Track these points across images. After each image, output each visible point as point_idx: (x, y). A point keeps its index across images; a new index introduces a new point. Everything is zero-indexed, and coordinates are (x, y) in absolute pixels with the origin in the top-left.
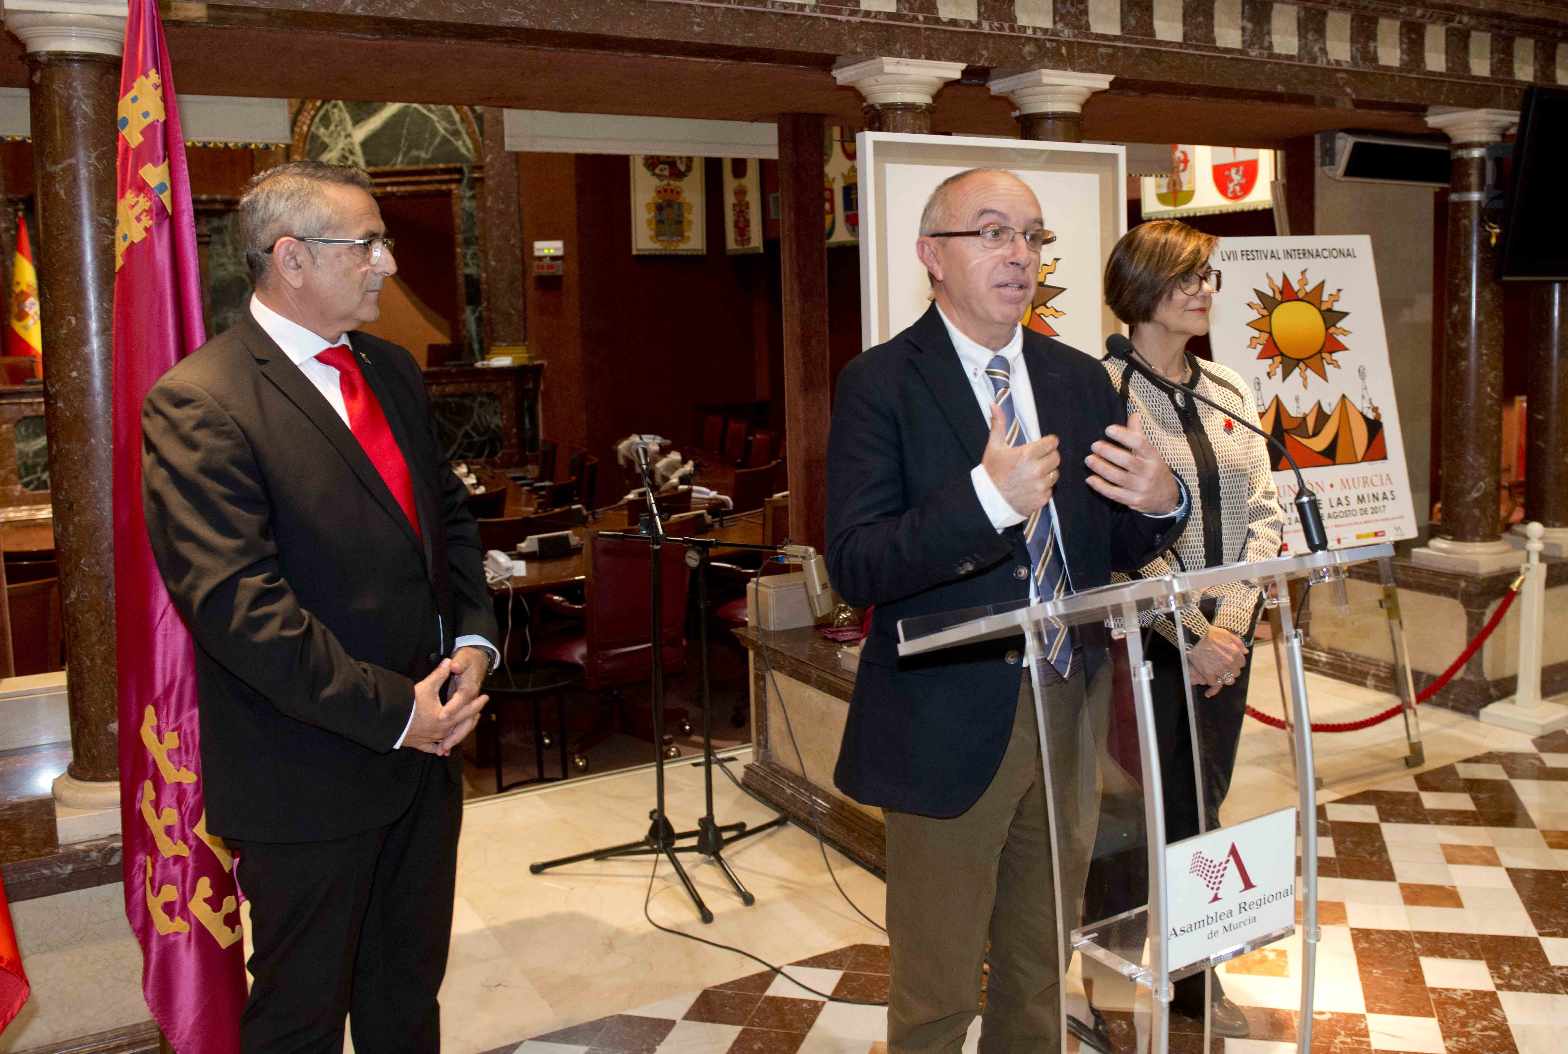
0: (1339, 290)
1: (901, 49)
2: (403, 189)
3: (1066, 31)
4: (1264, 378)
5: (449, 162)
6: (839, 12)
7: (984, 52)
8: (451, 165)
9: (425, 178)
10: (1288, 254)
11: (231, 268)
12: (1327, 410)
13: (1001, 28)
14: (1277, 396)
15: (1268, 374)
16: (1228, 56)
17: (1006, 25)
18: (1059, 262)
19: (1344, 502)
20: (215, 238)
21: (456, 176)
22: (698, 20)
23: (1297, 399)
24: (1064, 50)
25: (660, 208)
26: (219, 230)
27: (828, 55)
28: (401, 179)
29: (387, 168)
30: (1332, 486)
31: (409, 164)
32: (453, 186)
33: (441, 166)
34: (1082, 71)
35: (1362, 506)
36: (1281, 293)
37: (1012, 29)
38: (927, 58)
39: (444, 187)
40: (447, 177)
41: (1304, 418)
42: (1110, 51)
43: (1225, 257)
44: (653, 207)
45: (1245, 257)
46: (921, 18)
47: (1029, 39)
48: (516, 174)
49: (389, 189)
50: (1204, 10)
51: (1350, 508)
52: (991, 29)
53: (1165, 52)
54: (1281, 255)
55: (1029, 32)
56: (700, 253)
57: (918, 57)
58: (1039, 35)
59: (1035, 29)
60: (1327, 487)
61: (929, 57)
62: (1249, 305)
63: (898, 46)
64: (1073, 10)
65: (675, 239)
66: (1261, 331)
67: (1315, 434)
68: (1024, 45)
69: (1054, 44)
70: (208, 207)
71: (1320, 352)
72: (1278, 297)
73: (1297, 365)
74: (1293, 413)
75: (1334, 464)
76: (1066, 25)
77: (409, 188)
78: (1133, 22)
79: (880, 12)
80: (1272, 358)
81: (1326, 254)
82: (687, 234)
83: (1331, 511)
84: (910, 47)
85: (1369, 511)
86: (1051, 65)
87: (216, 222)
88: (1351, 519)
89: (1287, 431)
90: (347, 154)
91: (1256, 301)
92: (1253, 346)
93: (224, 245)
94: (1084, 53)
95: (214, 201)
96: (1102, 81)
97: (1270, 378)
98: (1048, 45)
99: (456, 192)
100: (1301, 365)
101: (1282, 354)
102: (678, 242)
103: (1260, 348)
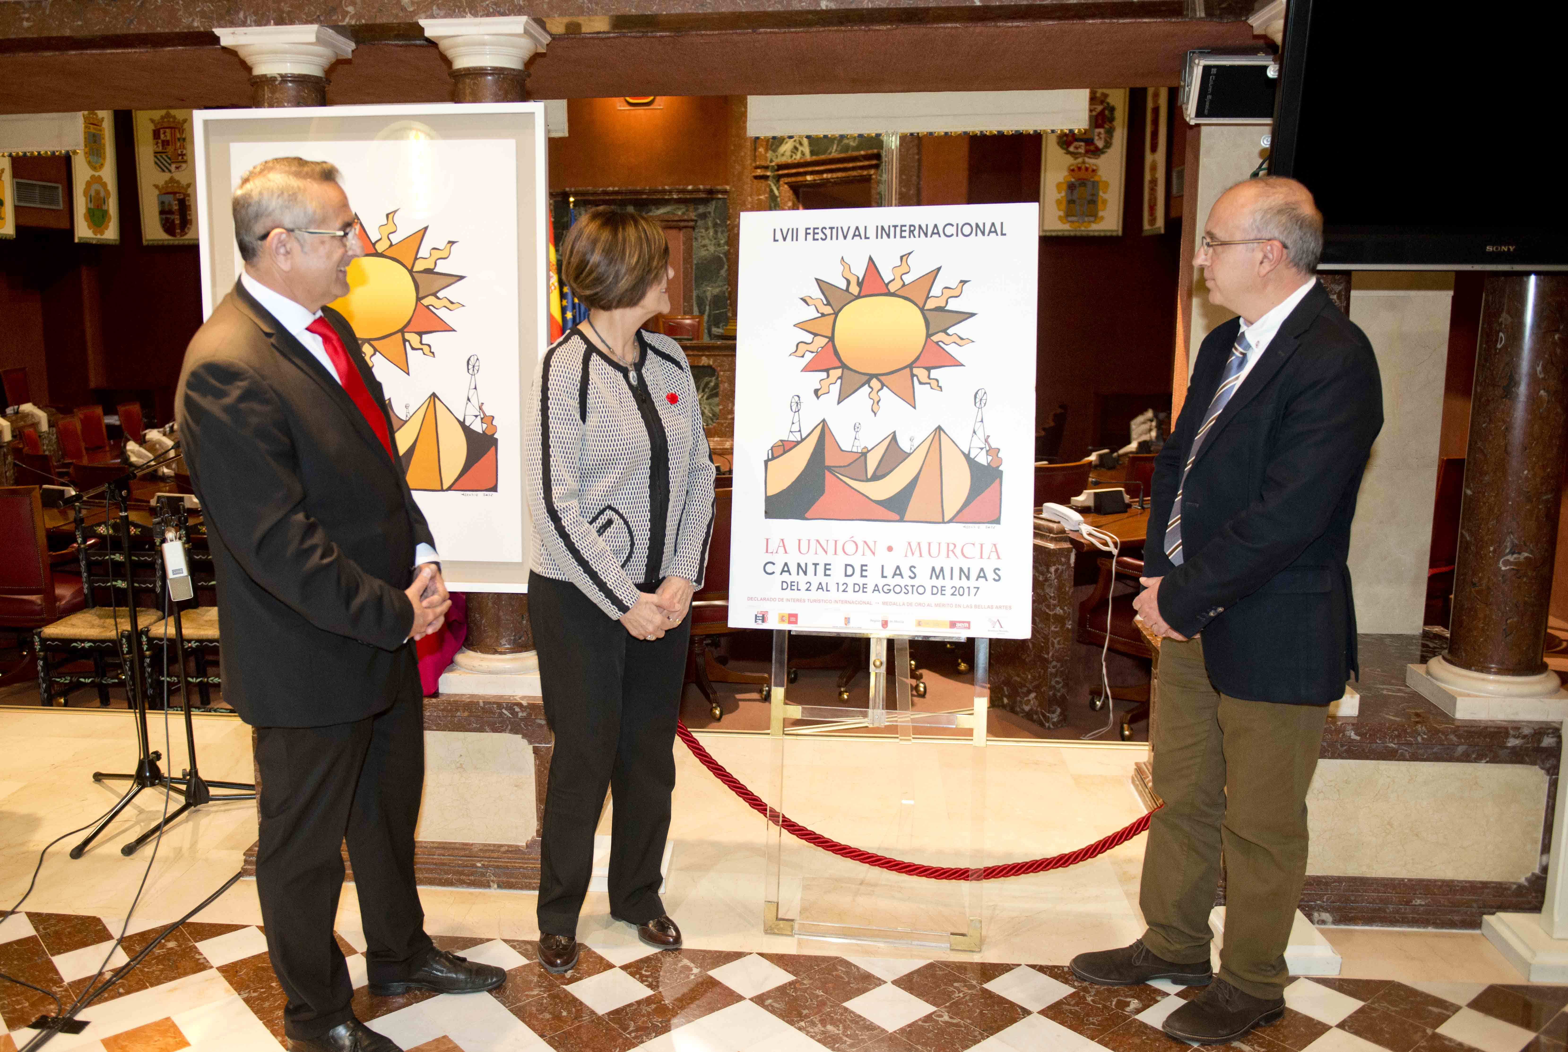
0: (964, 282)
1: (246, 18)
2: (835, 175)
4: (808, 397)
5: (871, 148)
7: (351, 9)
8: (870, 152)
9: (851, 165)
10: (883, 232)
11: (712, 249)
12: (905, 444)
14: (824, 421)
15: (816, 392)
18: (455, 245)
19: (906, 573)
20: (700, 223)
21: (874, 162)
22: (27, 15)
23: (856, 428)
25: (1071, 187)
26: (704, 216)
27: (160, 34)
28: (833, 167)
29: (823, 157)
30: (890, 549)
31: (841, 152)
32: (872, 172)
33: (862, 153)
34: (488, 15)
35: (939, 583)
36: (860, 284)
38: (276, 24)
39: (865, 173)
40: (866, 163)
41: (864, 454)
43: (779, 236)
44: (1065, 186)
45: (810, 237)
48: (917, 157)
49: (825, 176)
51: (915, 582)
54: (871, 233)
56: (1114, 234)
57: (267, 24)
60: (881, 550)
61: (280, 22)
62: (803, 300)
63: (241, 15)
65: (1086, 219)
66: (815, 335)
67: (877, 477)
70: (694, 196)
71: (911, 366)
72: (854, 289)
73: (868, 382)
74: (846, 446)
75: (901, 520)
77: (840, 175)
80: (827, 371)
81: (950, 230)
82: (1101, 214)
83: (881, 582)
84: (255, 13)
85: (948, 591)
87: (701, 209)
88: (914, 598)
89: (829, 468)
90: (798, 145)
91: (817, 294)
92: (800, 353)
93: (707, 229)
95: (698, 191)
96: (512, 25)
97: (818, 397)
99: (874, 177)
100: (875, 383)
101: (844, 366)
102: (1090, 222)
103: (809, 356)
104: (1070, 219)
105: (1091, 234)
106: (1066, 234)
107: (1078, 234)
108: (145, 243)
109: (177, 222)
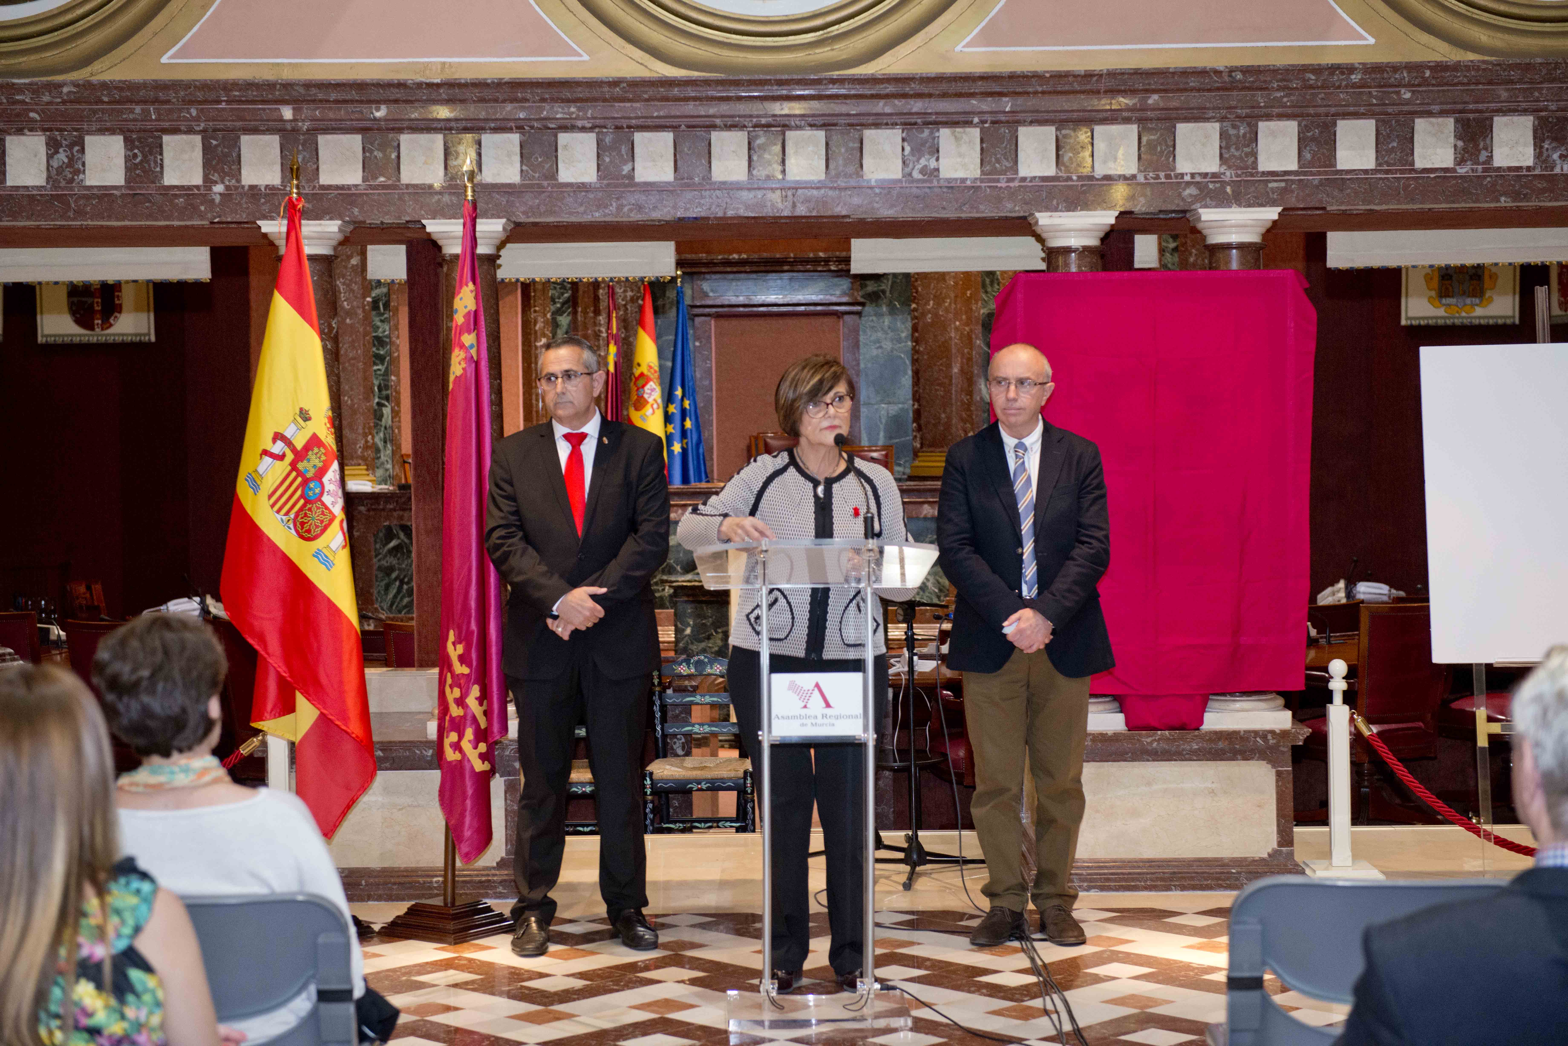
1: (1058, 204)
3: (1228, 173)
6: (998, 181)
7: (1142, 199)
13: (1158, 177)
16: (1432, 176)
17: (1162, 175)
24: (1229, 189)
34: (1249, 206)
37: (1168, 177)
38: (1083, 210)
42: (1283, 184)
46: (1075, 178)
47: (1188, 184)
50: (1398, 136)
52: (1146, 178)
53: (1349, 179)
55: (1187, 178)
57: (1075, 210)
58: (1198, 179)
59: (1193, 175)
61: (1085, 207)
63: (1055, 202)
64: (1237, 154)
68: (1184, 190)
69: (1218, 185)
76: (1229, 167)
78: (1308, 156)
79: (1035, 177)
84: (1066, 201)
86: (1214, 203)
94: (1252, 189)
96: (1272, 213)
98: (1211, 186)
104: (1444, 301)
105: (1476, 322)
106: (1441, 322)
107: (1457, 322)
108: (40, 340)
109: (98, 308)
